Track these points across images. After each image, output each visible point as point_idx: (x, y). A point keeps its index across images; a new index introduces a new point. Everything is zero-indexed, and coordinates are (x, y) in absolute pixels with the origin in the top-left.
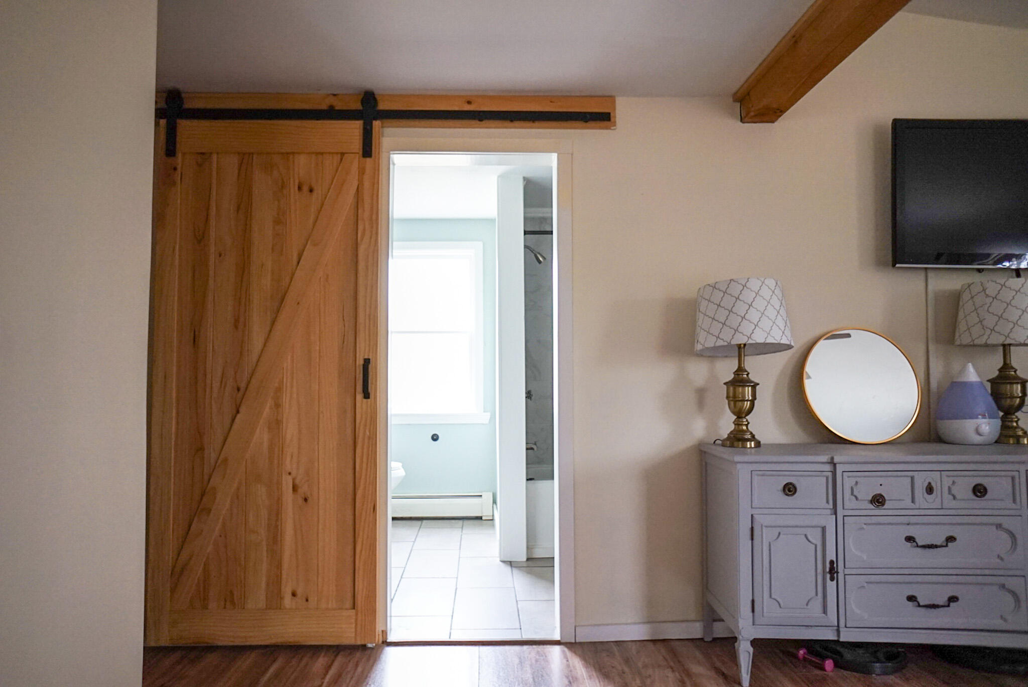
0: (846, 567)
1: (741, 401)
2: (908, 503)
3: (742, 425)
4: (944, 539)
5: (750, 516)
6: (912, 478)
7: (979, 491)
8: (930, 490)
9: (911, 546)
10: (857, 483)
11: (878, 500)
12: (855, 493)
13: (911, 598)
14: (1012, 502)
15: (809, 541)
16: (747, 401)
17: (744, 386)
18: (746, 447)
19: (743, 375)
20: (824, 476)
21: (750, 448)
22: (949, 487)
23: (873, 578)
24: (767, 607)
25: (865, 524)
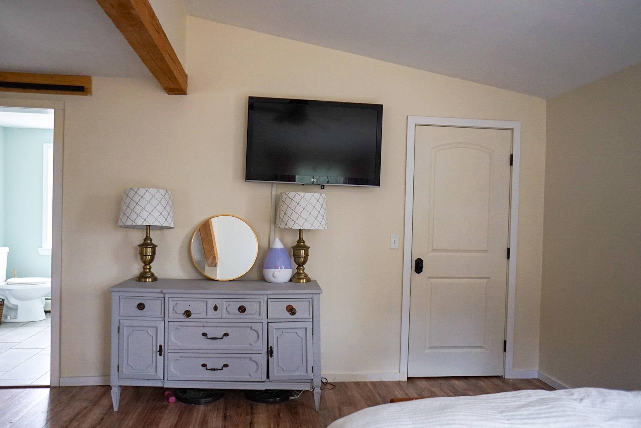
0: (169, 348)
1: (145, 256)
2: (204, 315)
3: (146, 269)
4: (222, 334)
5: (118, 320)
6: (207, 301)
7: (242, 309)
8: (216, 308)
9: (205, 338)
10: (176, 304)
11: (188, 314)
12: (175, 310)
13: (204, 365)
14: (259, 315)
15: (149, 334)
16: (149, 256)
17: (146, 248)
18: (146, 281)
19: (147, 241)
20: (160, 300)
21: (148, 282)
22: (226, 307)
23: (184, 355)
24: (125, 369)
25: (180, 326)
